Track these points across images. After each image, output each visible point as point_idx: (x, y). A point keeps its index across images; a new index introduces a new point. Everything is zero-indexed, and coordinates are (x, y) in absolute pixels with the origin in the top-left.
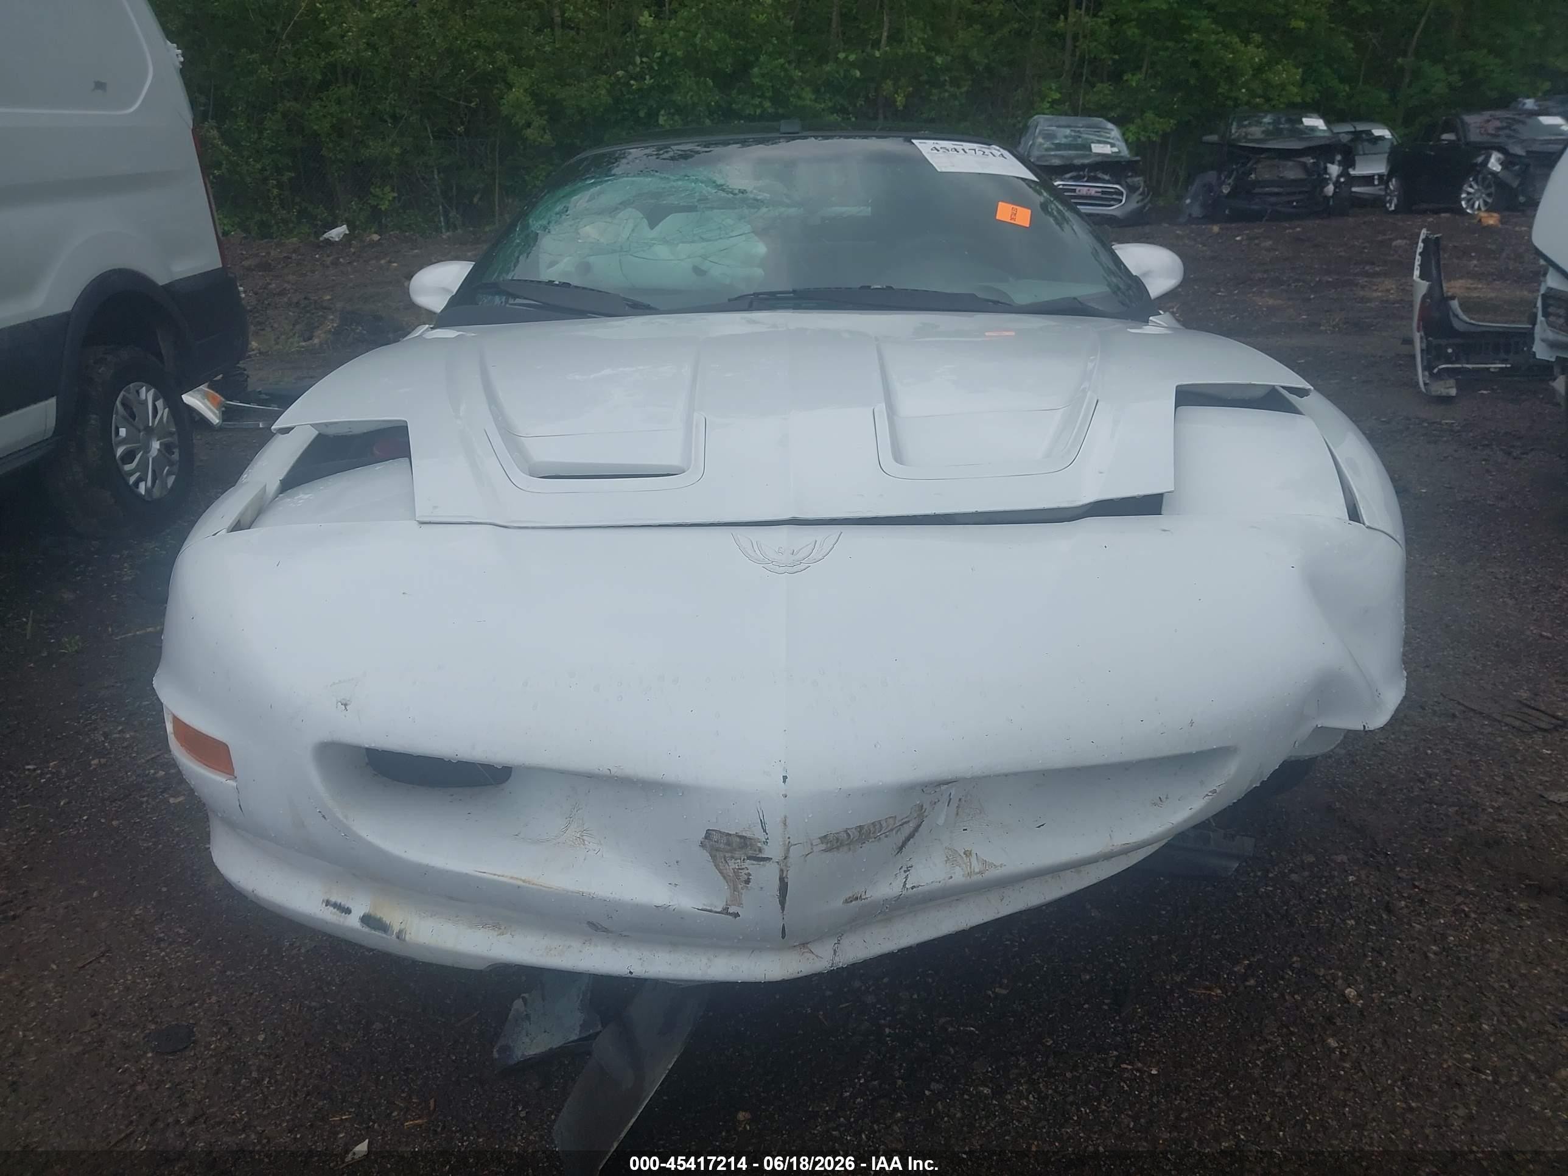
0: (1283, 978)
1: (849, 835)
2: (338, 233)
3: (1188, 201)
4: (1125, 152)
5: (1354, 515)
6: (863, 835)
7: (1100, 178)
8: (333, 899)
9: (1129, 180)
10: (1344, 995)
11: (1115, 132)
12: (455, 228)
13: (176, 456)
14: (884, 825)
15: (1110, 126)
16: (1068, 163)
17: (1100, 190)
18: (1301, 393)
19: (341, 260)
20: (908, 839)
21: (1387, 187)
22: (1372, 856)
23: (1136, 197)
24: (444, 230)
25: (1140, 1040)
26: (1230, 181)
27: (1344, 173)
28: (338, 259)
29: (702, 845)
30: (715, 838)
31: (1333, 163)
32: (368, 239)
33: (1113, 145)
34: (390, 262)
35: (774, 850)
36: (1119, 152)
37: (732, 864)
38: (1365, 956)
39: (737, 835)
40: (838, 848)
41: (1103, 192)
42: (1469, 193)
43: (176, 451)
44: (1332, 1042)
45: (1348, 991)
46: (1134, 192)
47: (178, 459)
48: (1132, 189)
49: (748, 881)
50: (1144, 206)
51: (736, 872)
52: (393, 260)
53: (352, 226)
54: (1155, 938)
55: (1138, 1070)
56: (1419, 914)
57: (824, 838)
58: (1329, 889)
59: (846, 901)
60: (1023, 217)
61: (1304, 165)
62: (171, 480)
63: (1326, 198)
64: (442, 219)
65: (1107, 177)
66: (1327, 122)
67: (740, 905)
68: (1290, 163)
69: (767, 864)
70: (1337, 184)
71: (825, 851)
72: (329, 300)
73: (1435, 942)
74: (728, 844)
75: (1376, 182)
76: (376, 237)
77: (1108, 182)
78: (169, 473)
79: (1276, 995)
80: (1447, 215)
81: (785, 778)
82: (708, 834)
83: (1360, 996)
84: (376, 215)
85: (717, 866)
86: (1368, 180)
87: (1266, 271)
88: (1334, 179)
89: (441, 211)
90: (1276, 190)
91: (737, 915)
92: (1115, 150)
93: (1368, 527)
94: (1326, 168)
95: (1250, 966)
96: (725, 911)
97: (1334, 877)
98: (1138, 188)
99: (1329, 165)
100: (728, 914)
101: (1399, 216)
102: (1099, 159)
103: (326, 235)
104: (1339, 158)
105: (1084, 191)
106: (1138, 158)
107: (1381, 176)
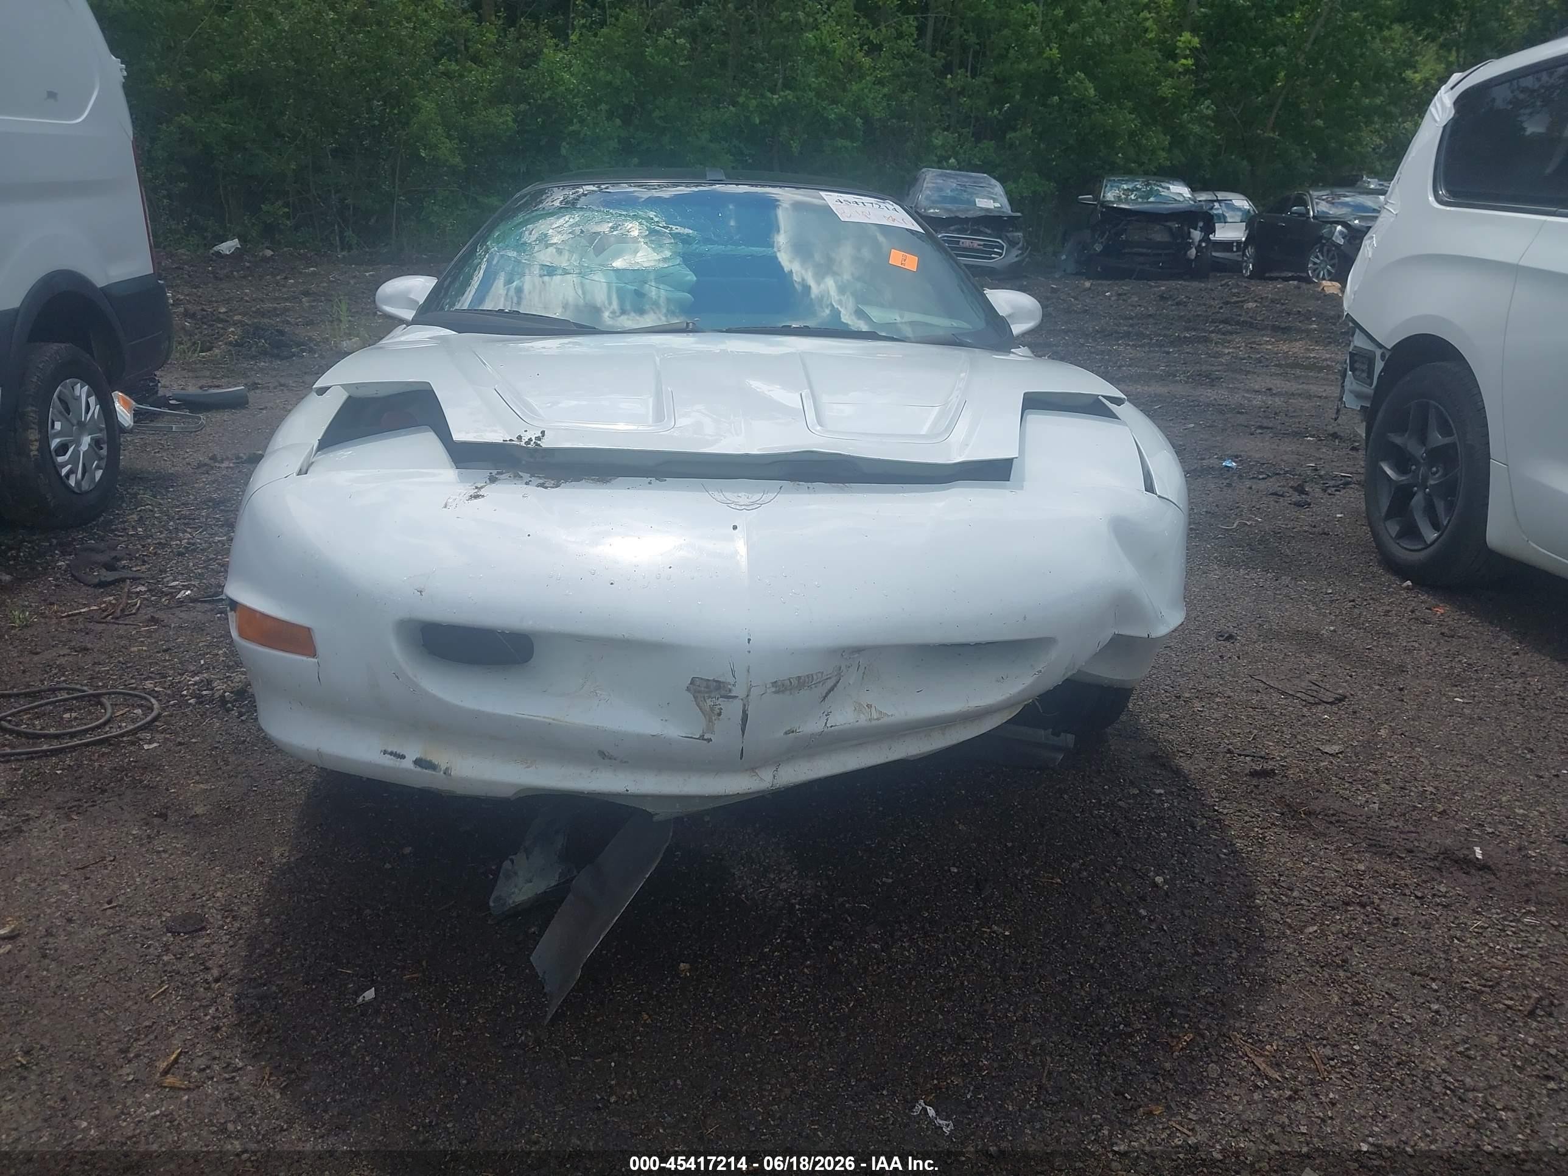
0: (1108, 872)
1: (791, 682)
2: (228, 247)
3: (1064, 257)
4: (1008, 210)
5: (1150, 488)
6: (801, 683)
7: (981, 232)
8: (389, 750)
9: (1009, 235)
10: (1154, 882)
11: (998, 189)
12: (350, 248)
13: (104, 452)
14: (815, 677)
15: (994, 182)
16: (952, 215)
17: (982, 243)
18: (1118, 401)
19: (235, 273)
20: (832, 689)
21: (1244, 254)
22: (1184, 790)
23: (1015, 252)
24: (338, 250)
25: (997, 913)
26: (1103, 240)
27: (1206, 239)
28: (232, 272)
29: (688, 689)
30: (698, 683)
31: (1196, 229)
32: (261, 254)
33: (995, 200)
34: (286, 278)
35: (739, 691)
36: (1002, 207)
37: (709, 702)
38: (1173, 856)
39: (714, 680)
40: (783, 692)
41: (984, 245)
42: (1315, 264)
43: (105, 446)
44: (1143, 912)
45: (1157, 879)
46: (1014, 247)
47: (106, 454)
48: (1012, 244)
49: (720, 714)
50: (1023, 260)
51: (712, 709)
52: (289, 276)
53: (243, 239)
54: (1009, 844)
55: (994, 932)
56: (1216, 829)
57: (774, 684)
58: (1148, 812)
59: (786, 733)
60: (911, 263)
61: (1170, 229)
62: (99, 474)
63: (1190, 261)
64: (337, 238)
65: (989, 231)
66: (1193, 190)
67: (713, 732)
68: (1158, 227)
69: (736, 701)
70: (1199, 248)
71: (775, 692)
72: (224, 313)
73: (1226, 847)
74: (707, 687)
75: (1235, 249)
76: (269, 253)
77: (990, 235)
78: (98, 467)
79: (1102, 883)
80: (1296, 282)
81: (749, 640)
82: (693, 682)
83: (1165, 882)
84: (269, 231)
85: (698, 705)
86: (1227, 245)
87: (1131, 326)
88: (1197, 244)
89: (337, 231)
90: (1144, 250)
91: (710, 740)
92: (997, 205)
93: (1159, 497)
94: (1189, 232)
95: (1083, 864)
96: (702, 738)
97: (1152, 804)
98: (1018, 243)
99: (1192, 230)
100: (703, 739)
101: (1253, 282)
102: (983, 214)
103: (216, 248)
104: (1201, 224)
105: (967, 243)
106: (1019, 214)
107: (1239, 243)
